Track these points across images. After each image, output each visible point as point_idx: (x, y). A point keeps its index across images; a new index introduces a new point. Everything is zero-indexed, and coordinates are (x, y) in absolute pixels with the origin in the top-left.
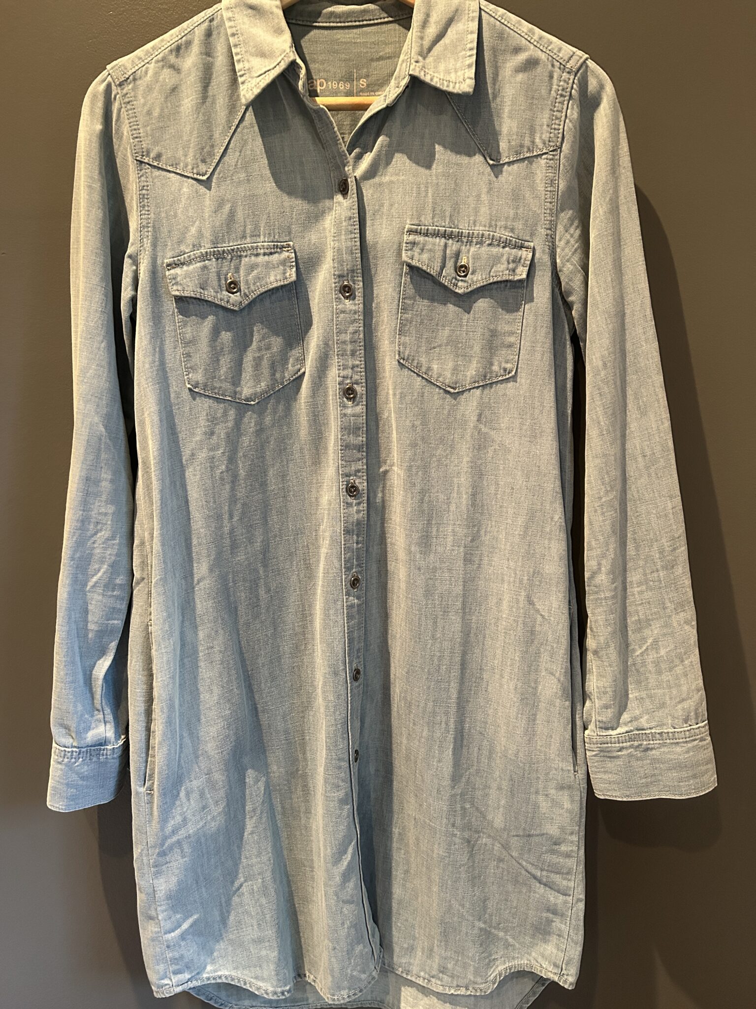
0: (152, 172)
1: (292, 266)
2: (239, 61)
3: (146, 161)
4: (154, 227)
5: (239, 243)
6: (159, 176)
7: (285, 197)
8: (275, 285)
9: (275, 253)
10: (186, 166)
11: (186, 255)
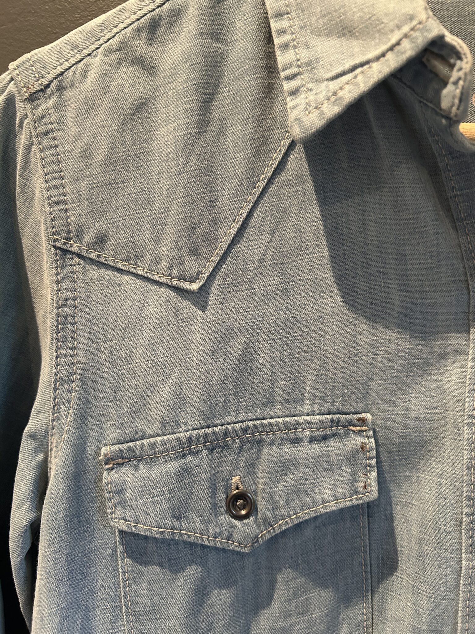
0: (85, 271)
1: (370, 466)
2: (285, 46)
3: (74, 249)
4: (83, 381)
5: (258, 414)
6: (100, 279)
7: (363, 326)
8: (333, 506)
9: (333, 436)
10: (157, 260)
11: (146, 441)
